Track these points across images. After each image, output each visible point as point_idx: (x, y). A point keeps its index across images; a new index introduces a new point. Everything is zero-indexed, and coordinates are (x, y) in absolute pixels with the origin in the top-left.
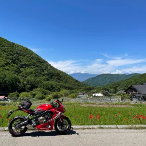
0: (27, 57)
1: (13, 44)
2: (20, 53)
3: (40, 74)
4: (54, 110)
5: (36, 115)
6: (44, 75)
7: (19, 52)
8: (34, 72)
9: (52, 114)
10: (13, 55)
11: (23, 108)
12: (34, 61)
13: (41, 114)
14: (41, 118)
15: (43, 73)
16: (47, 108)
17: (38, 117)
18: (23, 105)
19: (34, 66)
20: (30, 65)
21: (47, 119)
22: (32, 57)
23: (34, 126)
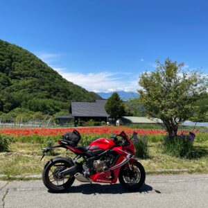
0: (25, 64)
1: (7, 44)
2: (15, 58)
3: (38, 88)
4: (119, 149)
5: (89, 156)
6: (43, 90)
7: (13, 56)
8: (30, 85)
9: (117, 157)
10: (3, 60)
11: (68, 144)
12: (35, 70)
13: (97, 156)
14: (98, 162)
15: (42, 87)
16: (108, 146)
17: (93, 160)
18: (68, 139)
19: (34, 76)
20: (27, 76)
21: (108, 165)
22: (33, 65)
23: (87, 176)
